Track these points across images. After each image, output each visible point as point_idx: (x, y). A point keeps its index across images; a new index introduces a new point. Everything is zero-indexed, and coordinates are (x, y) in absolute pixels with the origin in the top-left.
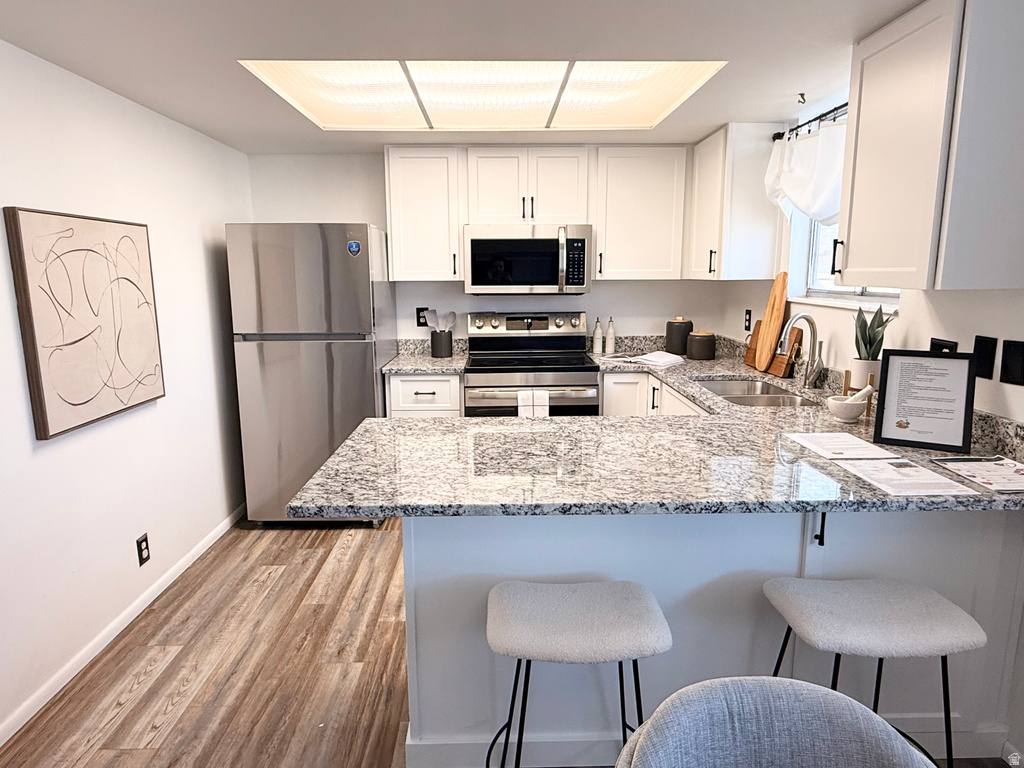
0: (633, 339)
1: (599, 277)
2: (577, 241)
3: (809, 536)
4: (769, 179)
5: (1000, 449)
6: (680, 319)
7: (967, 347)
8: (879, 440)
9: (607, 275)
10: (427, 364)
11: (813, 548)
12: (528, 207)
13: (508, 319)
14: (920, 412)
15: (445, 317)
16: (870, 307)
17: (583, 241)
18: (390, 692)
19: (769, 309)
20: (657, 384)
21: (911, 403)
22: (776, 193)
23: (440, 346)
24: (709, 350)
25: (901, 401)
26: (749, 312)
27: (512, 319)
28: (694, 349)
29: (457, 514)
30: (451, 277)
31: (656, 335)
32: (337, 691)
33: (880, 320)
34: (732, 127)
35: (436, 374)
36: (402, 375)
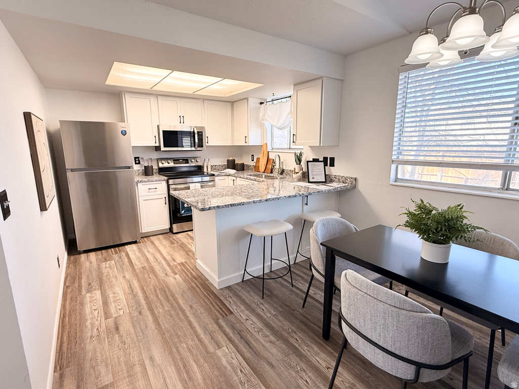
0: (215, 166)
1: (207, 144)
2: (200, 132)
3: (304, 204)
4: (261, 115)
5: (331, 181)
6: (231, 158)
7: (321, 159)
8: (309, 182)
9: (210, 144)
10: (145, 179)
11: (305, 207)
12: (182, 119)
13: (174, 160)
14: (316, 175)
15: (147, 160)
16: (298, 152)
17: (202, 132)
18: (195, 278)
19: (262, 154)
20: (234, 178)
21: (314, 173)
22: (263, 120)
23: (147, 171)
24: (241, 168)
25: (312, 173)
26: (253, 155)
27: (176, 160)
28: (239, 168)
29: (243, 205)
30: (155, 145)
31: (223, 164)
32: (177, 283)
33: (301, 154)
34: (250, 99)
35: (157, 181)
36: (143, 182)
